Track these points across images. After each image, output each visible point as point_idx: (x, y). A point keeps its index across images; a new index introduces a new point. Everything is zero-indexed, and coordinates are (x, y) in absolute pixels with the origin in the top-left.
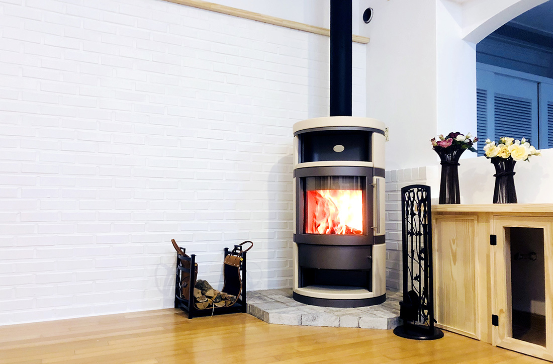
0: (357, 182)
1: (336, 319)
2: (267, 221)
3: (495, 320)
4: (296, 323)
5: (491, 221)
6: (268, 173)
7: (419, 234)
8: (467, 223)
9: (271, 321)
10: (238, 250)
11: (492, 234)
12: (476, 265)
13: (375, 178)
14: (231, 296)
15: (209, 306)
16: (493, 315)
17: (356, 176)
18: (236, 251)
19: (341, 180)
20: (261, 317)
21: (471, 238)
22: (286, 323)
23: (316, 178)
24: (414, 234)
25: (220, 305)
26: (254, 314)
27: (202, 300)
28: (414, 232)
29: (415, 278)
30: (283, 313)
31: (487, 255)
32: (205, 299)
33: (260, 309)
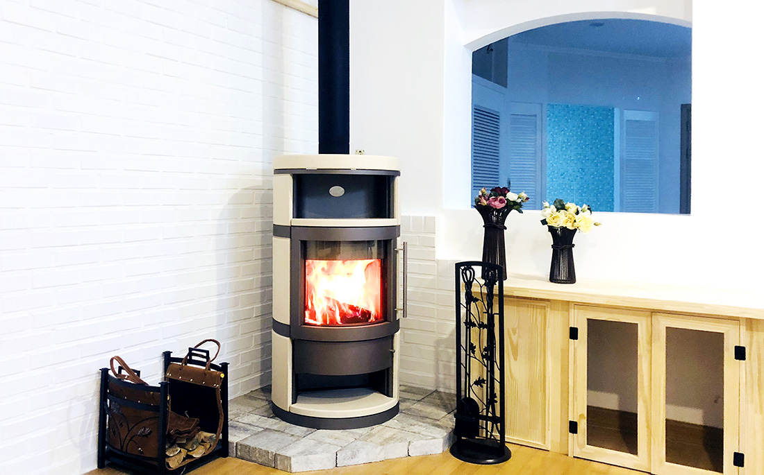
3: (573, 427)
4: (329, 465)
5: (572, 311)
7: (481, 326)
8: (535, 310)
9: (294, 469)
11: (573, 326)
13: (399, 240)
14: (209, 435)
15: (184, 459)
16: (570, 422)
17: (367, 241)
18: (191, 358)
20: (272, 463)
21: (539, 328)
24: (474, 325)
25: (198, 454)
26: (249, 458)
27: (174, 452)
28: (476, 322)
29: (476, 383)
30: (311, 453)
31: (561, 349)
32: (177, 451)
33: (265, 451)
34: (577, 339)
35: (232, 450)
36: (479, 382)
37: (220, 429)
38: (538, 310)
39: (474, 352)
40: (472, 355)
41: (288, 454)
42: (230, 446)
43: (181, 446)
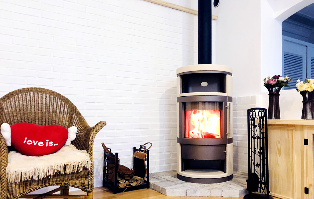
0: (217, 105)
1: (208, 192)
2: (159, 129)
3: (306, 191)
4: (183, 195)
5: (305, 130)
6: (159, 99)
7: (259, 138)
8: (288, 131)
9: (168, 194)
10: (143, 148)
11: (305, 138)
12: (294, 157)
13: (228, 103)
14: (141, 178)
15: (127, 185)
16: (305, 188)
17: (216, 102)
18: (141, 149)
19: (207, 105)
20: (161, 191)
21: (290, 140)
22: (177, 195)
23: (191, 103)
24: (256, 138)
25: (134, 184)
26: (155, 189)
27: (122, 181)
28: (256, 137)
30: (175, 189)
31: (301, 151)
32: (124, 181)
33: (159, 187)
34: (308, 145)
36: (258, 165)
37: (146, 177)
38: (290, 131)
39: (255, 151)
41: (166, 188)
42: (150, 184)
43: (126, 180)
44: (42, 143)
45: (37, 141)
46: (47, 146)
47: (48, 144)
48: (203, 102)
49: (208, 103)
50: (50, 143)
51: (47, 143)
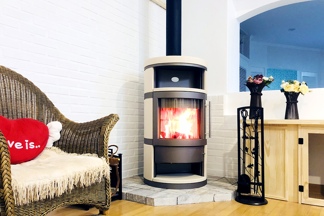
0: (194, 103)
1: (200, 198)
5: (300, 130)
6: (117, 94)
7: (251, 138)
8: (279, 131)
9: (156, 204)
10: (109, 152)
11: (300, 138)
12: (286, 156)
13: (207, 101)
16: (299, 186)
19: (183, 101)
20: (144, 202)
22: (167, 204)
23: (165, 99)
26: (132, 200)
28: (248, 136)
29: (249, 166)
30: (164, 197)
31: (294, 150)
33: (141, 196)
34: (303, 144)
35: (124, 197)
36: (250, 166)
37: (118, 186)
38: (281, 131)
39: (247, 152)
40: (246, 153)
41: (152, 197)
42: (123, 194)
44: (21, 144)
45: (13, 142)
46: (27, 148)
47: (29, 146)
48: (179, 99)
49: (184, 100)
50: (30, 144)
51: (27, 144)
